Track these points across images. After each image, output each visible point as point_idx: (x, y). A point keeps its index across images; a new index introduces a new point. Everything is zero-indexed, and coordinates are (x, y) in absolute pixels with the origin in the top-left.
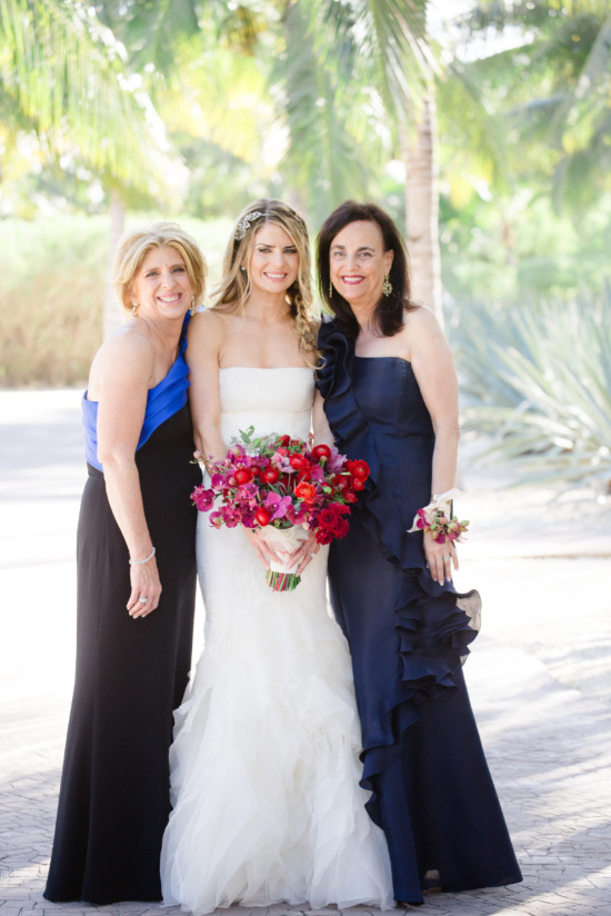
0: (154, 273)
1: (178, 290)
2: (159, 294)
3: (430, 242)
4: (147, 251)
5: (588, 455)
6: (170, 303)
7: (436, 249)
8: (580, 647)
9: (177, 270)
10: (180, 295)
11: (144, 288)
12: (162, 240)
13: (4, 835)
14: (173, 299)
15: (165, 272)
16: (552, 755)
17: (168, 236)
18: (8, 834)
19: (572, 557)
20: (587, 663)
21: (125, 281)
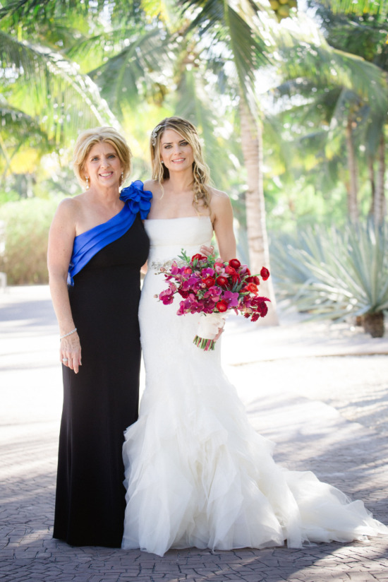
0: (96, 158)
1: (110, 170)
2: (100, 172)
3: (258, 193)
4: (92, 145)
5: (346, 304)
6: (106, 177)
7: (262, 198)
8: (354, 401)
9: (110, 156)
10: (112, 173)
11: (91, 168)
12: (101, 138)
13: (29, 508)
14: (107, 175)
15: (102, 157)
16: (349, 458)
17: (106, 135)
18: (31, 508)
19: (342, 356)
20: (359, 409)
21: (80, 162)
